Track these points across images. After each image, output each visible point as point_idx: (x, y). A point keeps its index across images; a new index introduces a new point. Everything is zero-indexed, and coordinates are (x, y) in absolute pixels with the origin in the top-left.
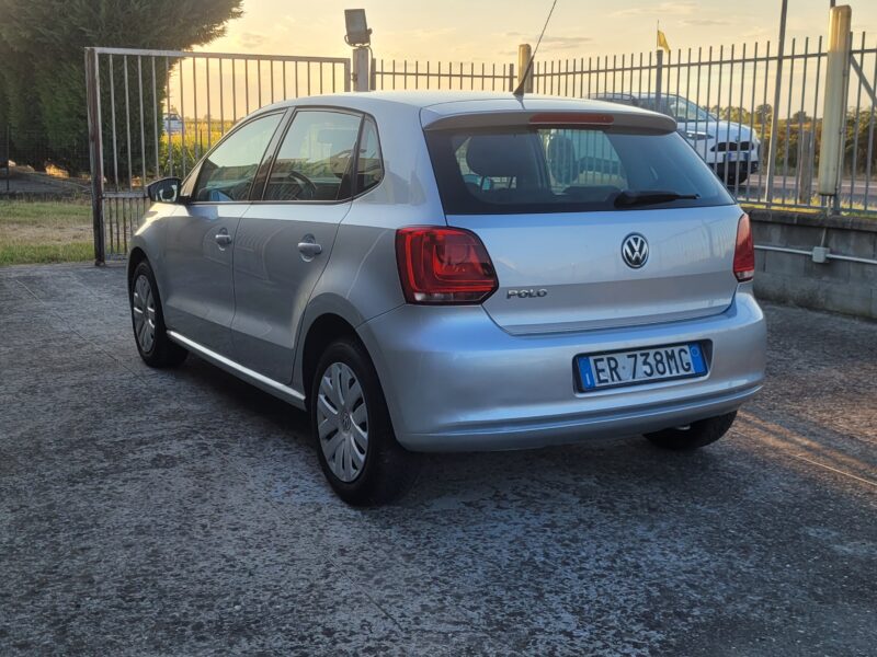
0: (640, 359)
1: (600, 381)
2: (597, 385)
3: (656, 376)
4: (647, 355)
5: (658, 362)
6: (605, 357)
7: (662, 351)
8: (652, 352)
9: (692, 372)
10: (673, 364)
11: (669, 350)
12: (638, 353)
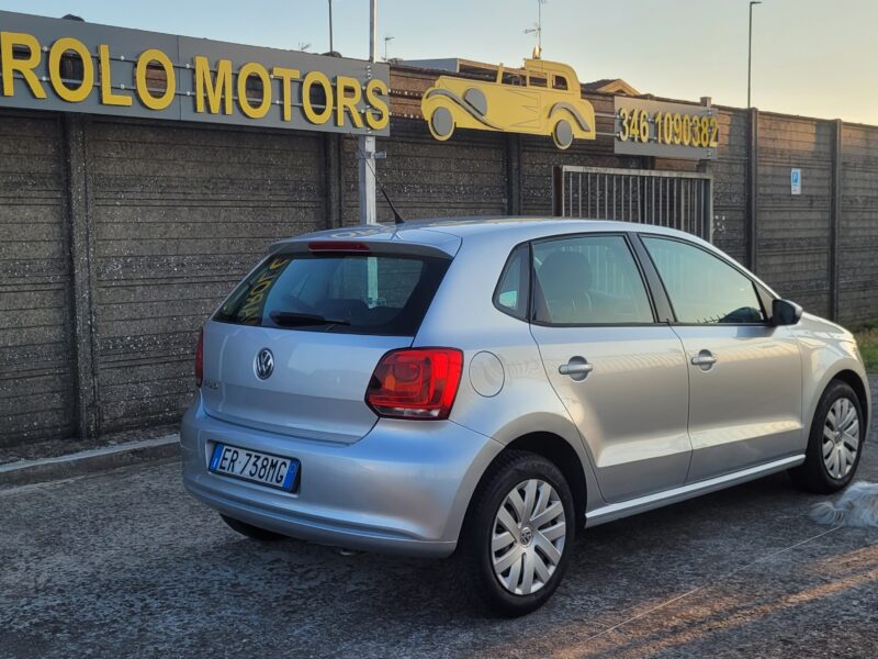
0: (253, 459)
1: (221, 467)
2: (219, 469)
3: (256, 478)
4: (258, 458)
5: (264, 467)
6: (233, 449)
7: (270, 458)
8: (263, 457)
9: (281, 485)
10: (271, 472)
11: (275, 459)
12: (254, 454)
